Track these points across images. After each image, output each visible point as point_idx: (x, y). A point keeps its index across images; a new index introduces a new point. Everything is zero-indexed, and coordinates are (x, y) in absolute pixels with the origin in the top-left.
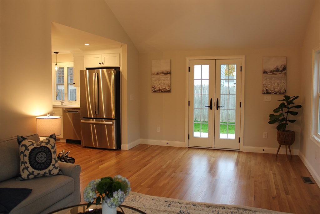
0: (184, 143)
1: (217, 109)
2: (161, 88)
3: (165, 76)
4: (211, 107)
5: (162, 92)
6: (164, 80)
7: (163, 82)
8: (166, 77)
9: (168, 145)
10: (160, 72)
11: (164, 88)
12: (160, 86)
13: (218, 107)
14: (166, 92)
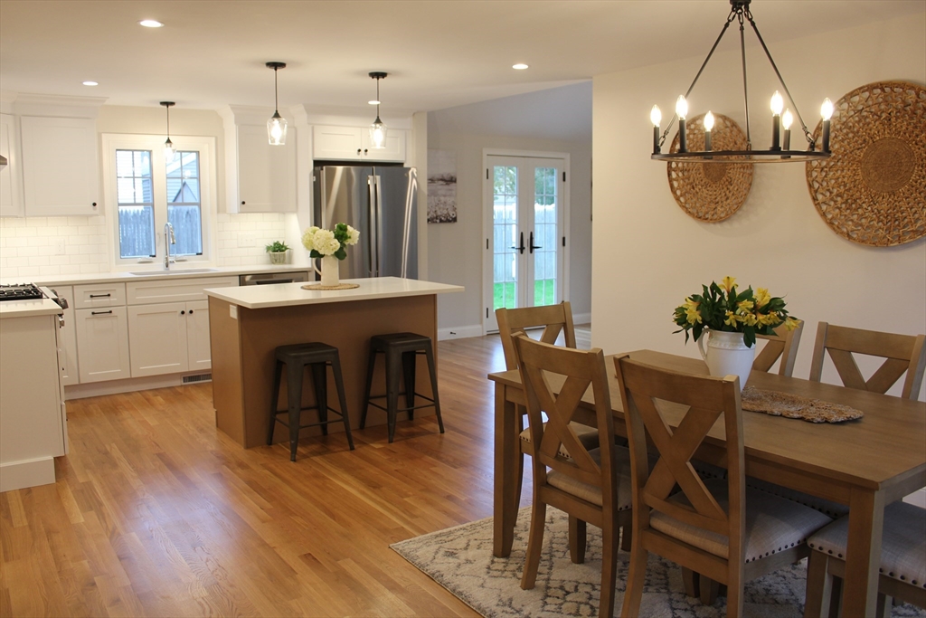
0: (479, 326)
1: (531, 252)
2: (439, 213)
3: (447, 187)
4: (522, 249)
5: (441, 221)
6: (445, 196)
7: (442, 199)
8: (450, 190)
9: (453, 337)
10: (437, 177)
11: (445, 212)
12: (437, 208)
13: (532, 248)
14: (449, 221)
